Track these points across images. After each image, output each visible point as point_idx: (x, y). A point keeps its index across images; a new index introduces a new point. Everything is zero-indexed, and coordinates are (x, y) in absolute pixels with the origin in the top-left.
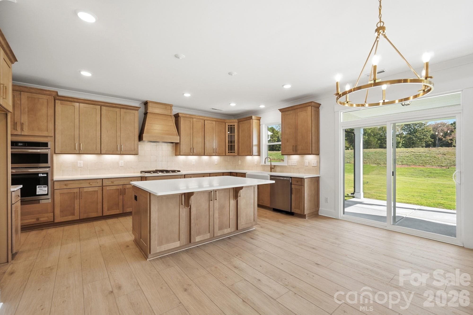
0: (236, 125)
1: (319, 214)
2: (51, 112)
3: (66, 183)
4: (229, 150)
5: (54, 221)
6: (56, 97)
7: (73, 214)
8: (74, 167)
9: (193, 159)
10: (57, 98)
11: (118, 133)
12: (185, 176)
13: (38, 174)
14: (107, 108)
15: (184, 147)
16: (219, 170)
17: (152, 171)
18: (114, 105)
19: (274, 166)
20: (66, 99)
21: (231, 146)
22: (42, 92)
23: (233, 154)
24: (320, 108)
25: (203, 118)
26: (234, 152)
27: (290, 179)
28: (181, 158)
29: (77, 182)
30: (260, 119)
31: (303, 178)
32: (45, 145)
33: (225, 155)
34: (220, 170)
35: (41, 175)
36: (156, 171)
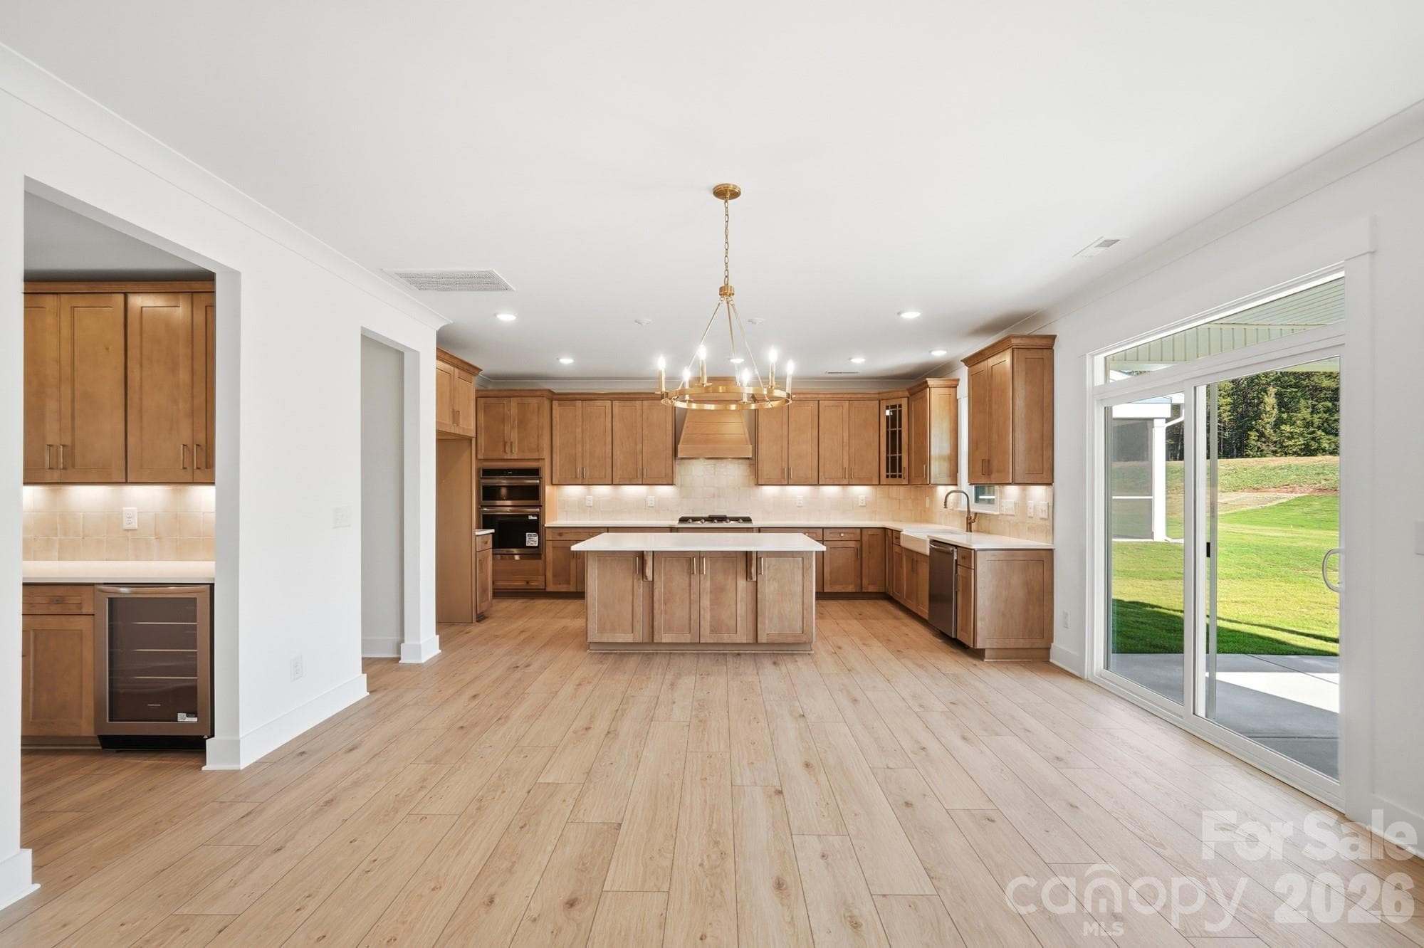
0: (904, 402)
1: (1051, 660)
2: (546, 420)
3: (561, 531)
4: (887, 471)
5: (545, 589)
6: (553, 397)
7: (568, 582)
8: (582, 506)
9: (799, 492)
10: (555, 397)
11: (639, 447)
12: (760, 530)
13: (527, 516)
14: (622, 403)
15: (766, 468)
16: (871, 520)
17: (702, 518)
18: (626, 396)
19: (976, 514)
20: (565, 397)
21: (894, 459)
22: (533, 393)
23: (897, 481)
24: (1054, 348)
25: (814, 396)
26: (900, 476)
27: (953, 551)
28: (770, 491)
29: (573, 530)
30: (958, 385)
31: (974, 549)
32: (535, 472)
33: (879, 484)
34: (875, 520)
35: (531, 517)
36: (711, 519)
